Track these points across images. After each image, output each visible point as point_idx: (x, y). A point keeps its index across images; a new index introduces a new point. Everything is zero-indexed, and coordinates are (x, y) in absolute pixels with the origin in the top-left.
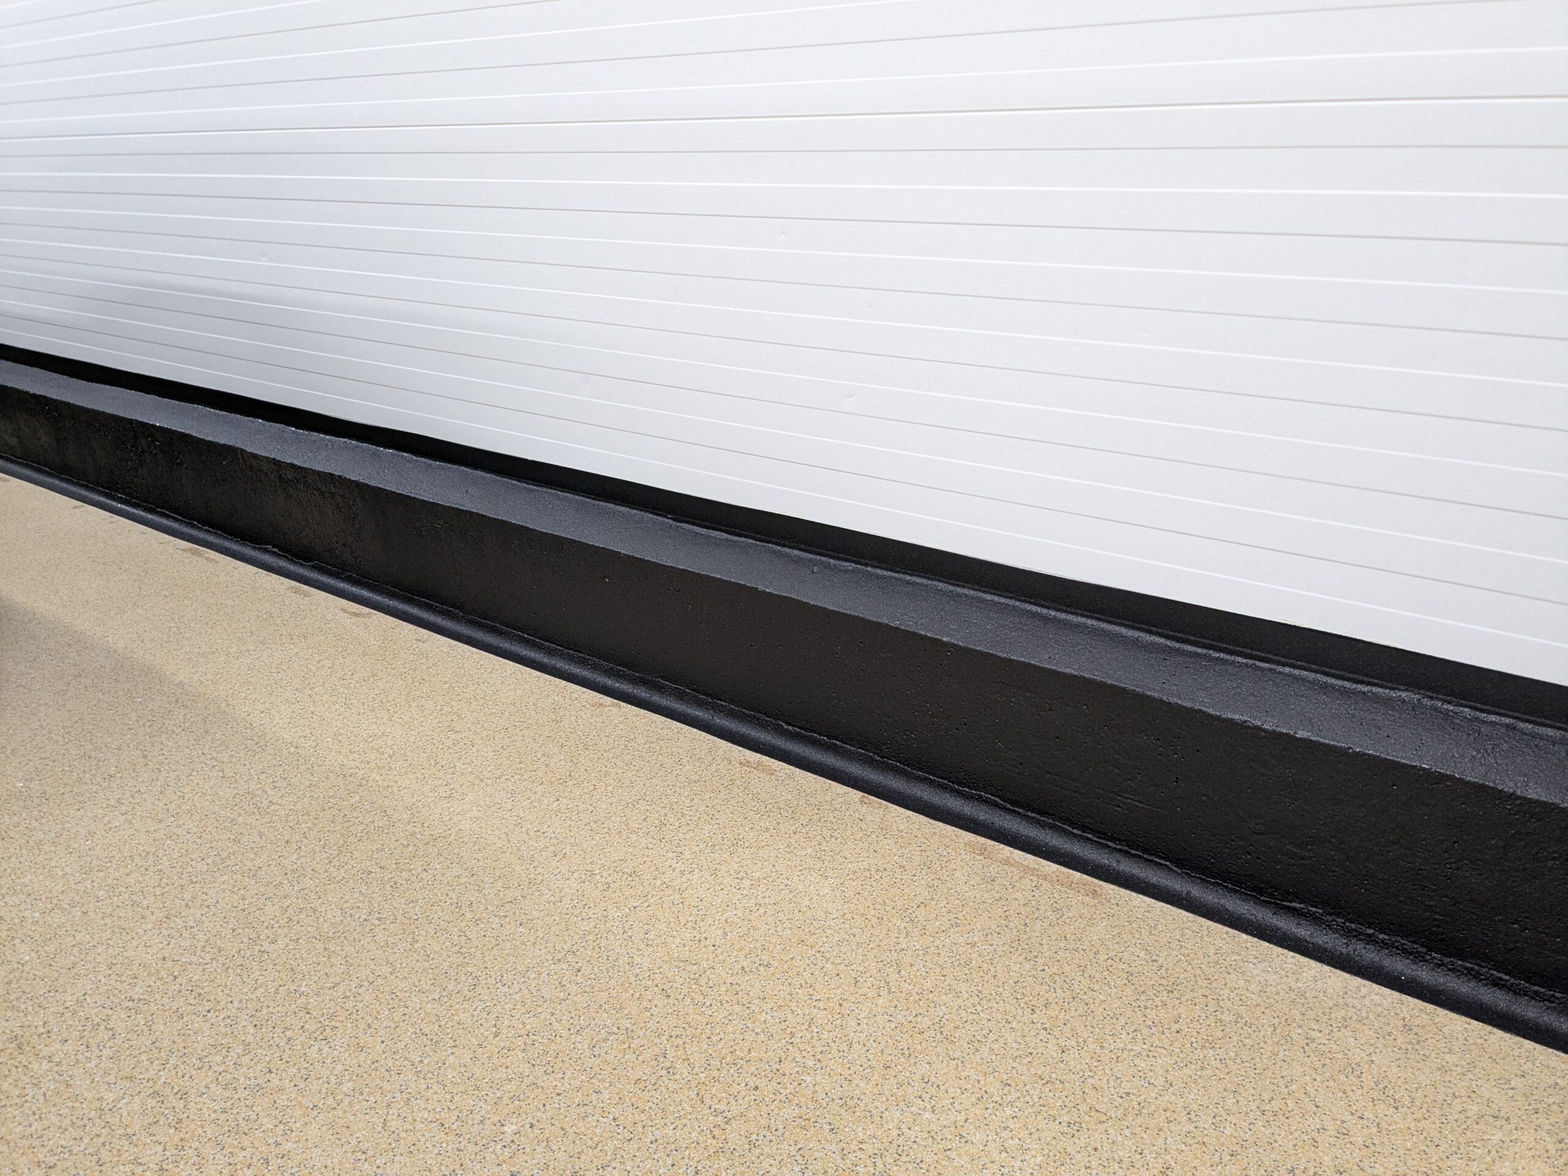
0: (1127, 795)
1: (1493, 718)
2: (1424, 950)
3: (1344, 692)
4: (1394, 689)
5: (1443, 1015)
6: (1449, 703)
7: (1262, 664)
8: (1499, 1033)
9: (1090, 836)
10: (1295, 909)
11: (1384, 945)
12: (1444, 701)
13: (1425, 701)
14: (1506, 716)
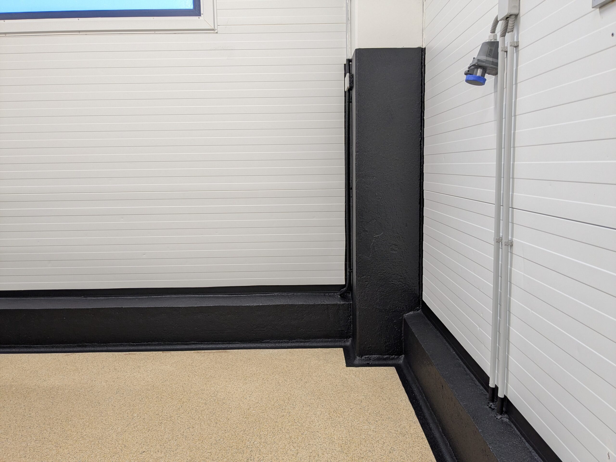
0: (227, 330)
1: (290, 294)
2: (288, 341)
3: (265, 296)
4: (273, 293)
5: (295, 349)
6: (283, 293)
7: (248, 295)
8: (304, 349)
9: (220, 343)
10: (265, 342)
11: (282, 342)
12: (282, 293)
13: (279, 294)
14: (292, 293)
